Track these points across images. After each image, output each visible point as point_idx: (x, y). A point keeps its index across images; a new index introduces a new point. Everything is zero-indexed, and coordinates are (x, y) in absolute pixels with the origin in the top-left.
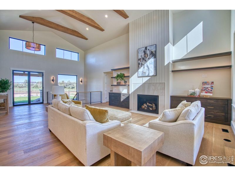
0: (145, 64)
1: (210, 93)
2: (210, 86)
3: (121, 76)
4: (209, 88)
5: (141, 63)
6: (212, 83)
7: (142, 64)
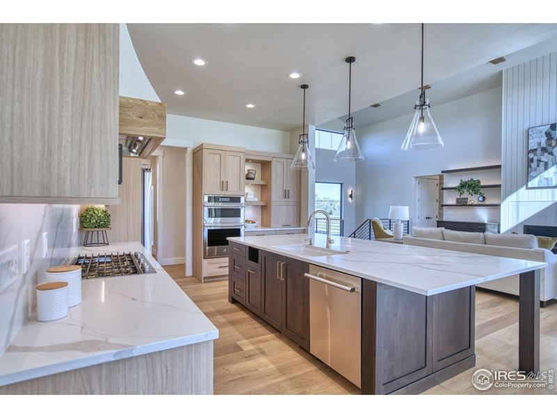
0: (549, 160)
3: (473, 187)
5: (536, 158)
7: (539, 161)
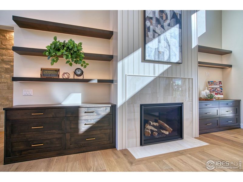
0: (162, 34)
1: (221, 94)
2: (218, 86)
4: (218, 89)
5: (151, 27)
6: (220, 83)
7: (154, 31)
